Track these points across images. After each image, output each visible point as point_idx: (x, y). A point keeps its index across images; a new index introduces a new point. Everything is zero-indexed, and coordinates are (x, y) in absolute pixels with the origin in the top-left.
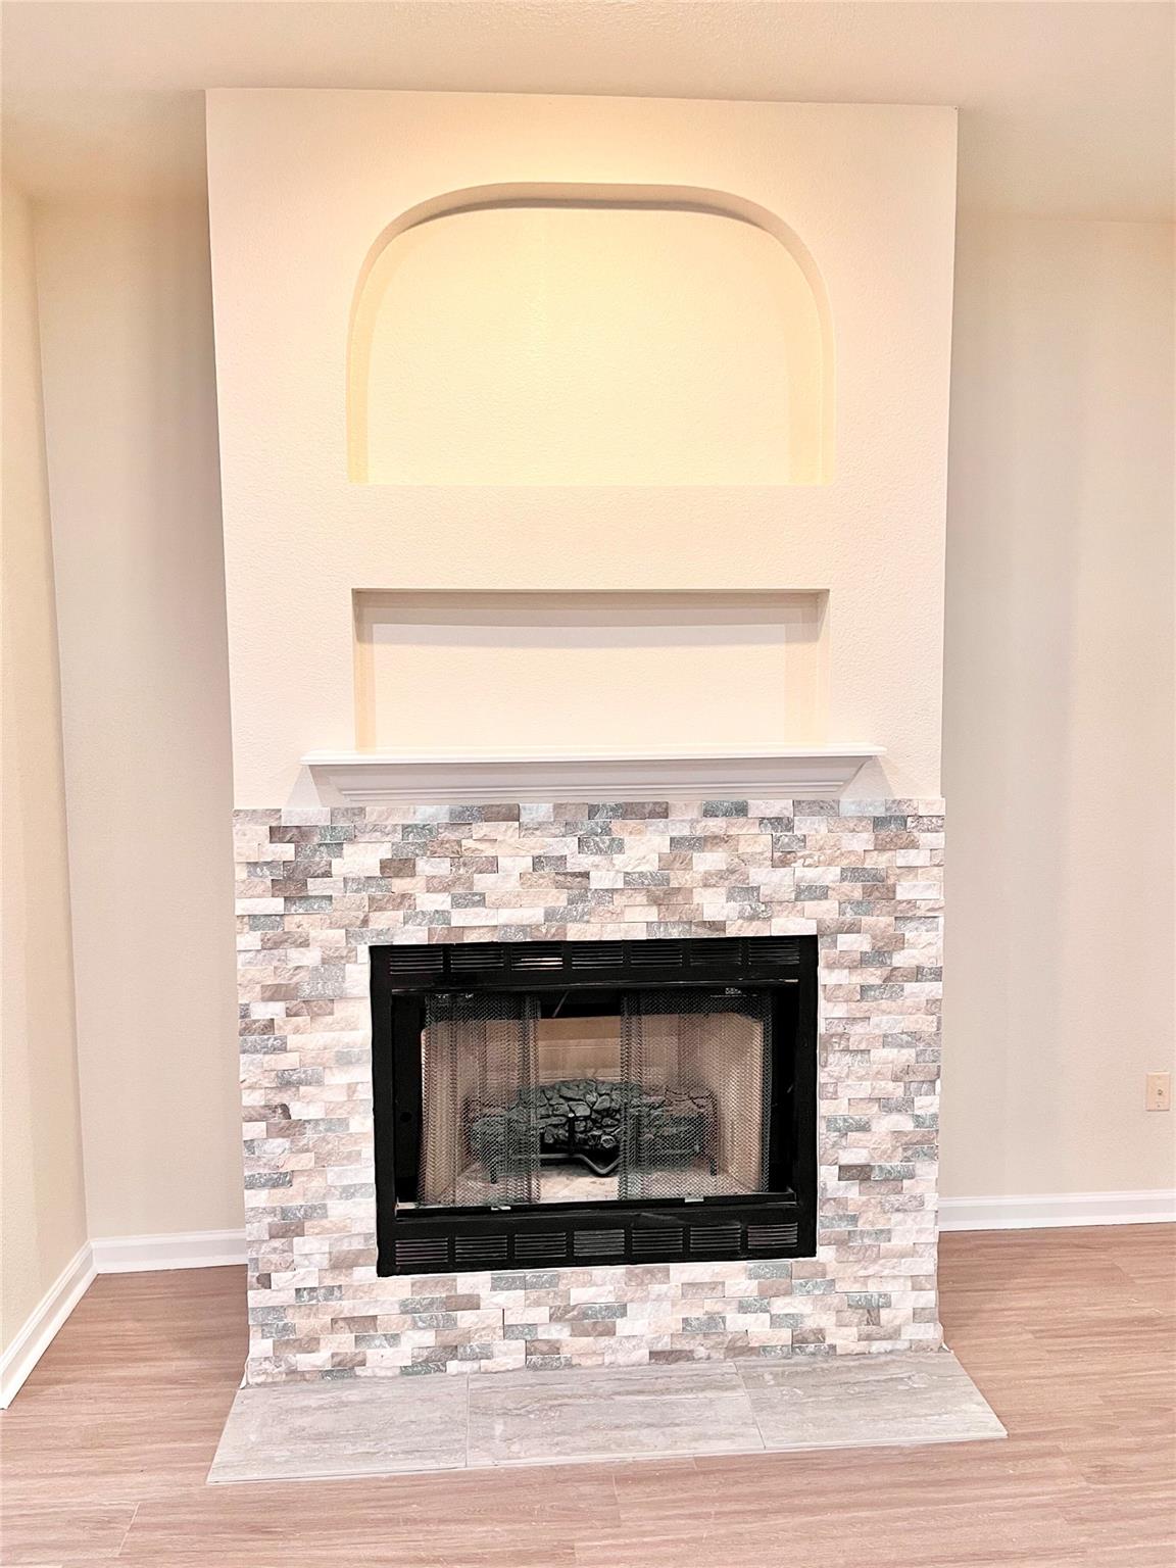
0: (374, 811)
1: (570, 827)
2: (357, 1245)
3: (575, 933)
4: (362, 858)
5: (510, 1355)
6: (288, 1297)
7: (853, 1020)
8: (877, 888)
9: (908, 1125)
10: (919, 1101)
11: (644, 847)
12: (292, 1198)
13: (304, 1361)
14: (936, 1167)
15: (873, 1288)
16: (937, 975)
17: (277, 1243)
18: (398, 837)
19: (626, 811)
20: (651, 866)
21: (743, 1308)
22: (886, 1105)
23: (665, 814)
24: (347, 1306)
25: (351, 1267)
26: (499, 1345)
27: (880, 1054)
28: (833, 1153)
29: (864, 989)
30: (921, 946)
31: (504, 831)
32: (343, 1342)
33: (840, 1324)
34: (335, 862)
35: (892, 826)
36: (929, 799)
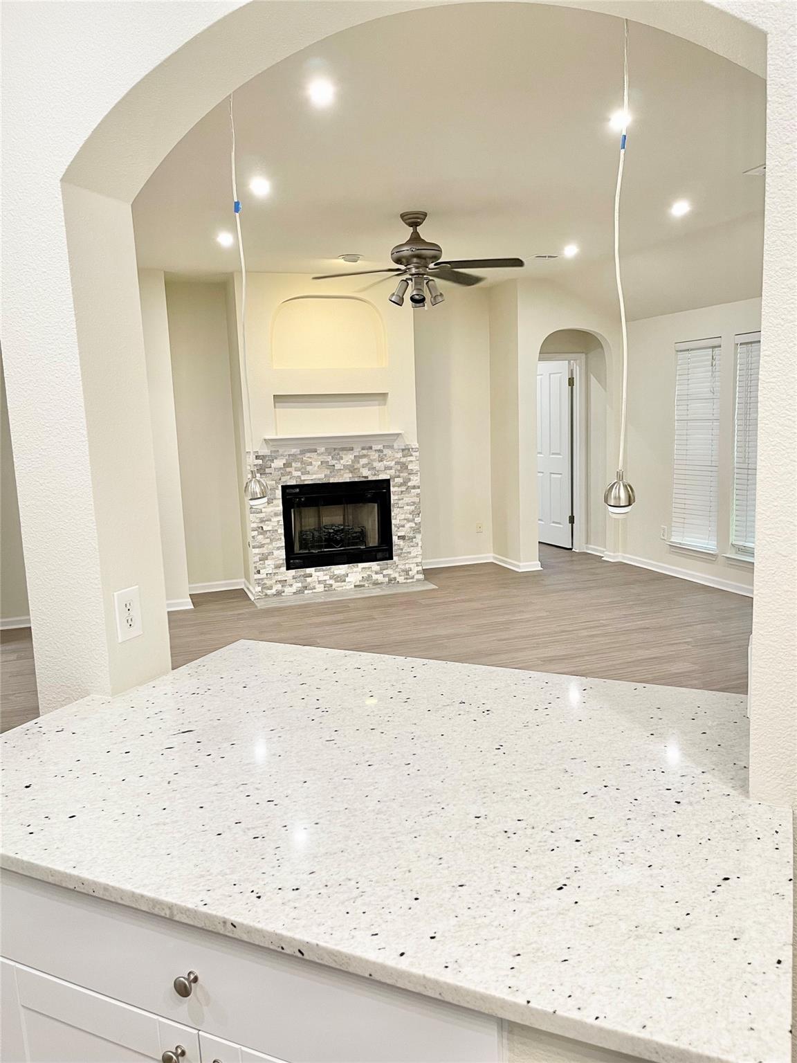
0: (281, 451)
1: (329, 455)
2: (281, 562)
3: (332, 481)
4: (279, 463)
5: (320, 588)
6: (265, 576)
7: (399, 500)
8: (404, 466)
9: (414, 525)
10: (416, 519)
11: (348, 459)
12: (264, 550)
13: (269, 592)
14: (421, 535)
15: (407, 566)
16: (419, 487)
17: (261, 562)
18: (287, 457)
19: (343, 449)
20: (350, 463)
21: (376, 573)
22: (408, 520)
23: (352, 450)
24: (279, 578)
25: (280, 567)
26: (317, 586)
27: (406, 508)
28: (396, 533)
29: (402, 492)
30: (415, 480)
31: (314, 455)
32: (279, 587)
33: (400, 576)
34: (272, 464)
35: (406, 451)
36: (415, 444)
